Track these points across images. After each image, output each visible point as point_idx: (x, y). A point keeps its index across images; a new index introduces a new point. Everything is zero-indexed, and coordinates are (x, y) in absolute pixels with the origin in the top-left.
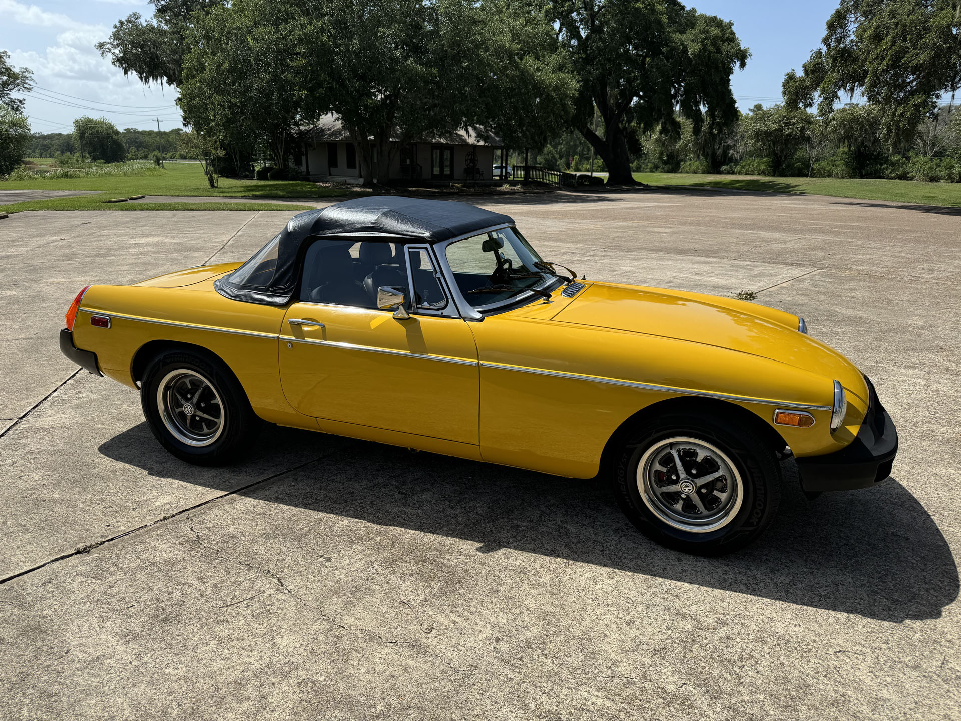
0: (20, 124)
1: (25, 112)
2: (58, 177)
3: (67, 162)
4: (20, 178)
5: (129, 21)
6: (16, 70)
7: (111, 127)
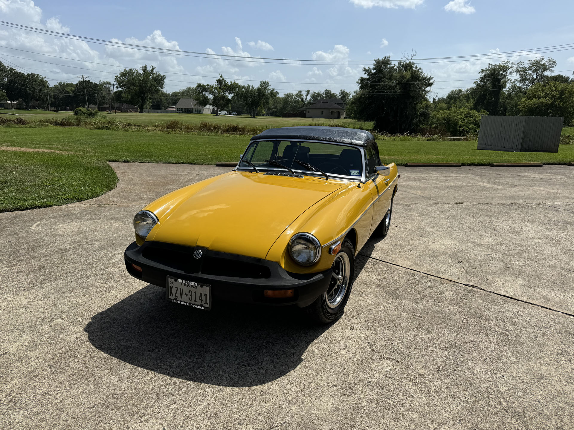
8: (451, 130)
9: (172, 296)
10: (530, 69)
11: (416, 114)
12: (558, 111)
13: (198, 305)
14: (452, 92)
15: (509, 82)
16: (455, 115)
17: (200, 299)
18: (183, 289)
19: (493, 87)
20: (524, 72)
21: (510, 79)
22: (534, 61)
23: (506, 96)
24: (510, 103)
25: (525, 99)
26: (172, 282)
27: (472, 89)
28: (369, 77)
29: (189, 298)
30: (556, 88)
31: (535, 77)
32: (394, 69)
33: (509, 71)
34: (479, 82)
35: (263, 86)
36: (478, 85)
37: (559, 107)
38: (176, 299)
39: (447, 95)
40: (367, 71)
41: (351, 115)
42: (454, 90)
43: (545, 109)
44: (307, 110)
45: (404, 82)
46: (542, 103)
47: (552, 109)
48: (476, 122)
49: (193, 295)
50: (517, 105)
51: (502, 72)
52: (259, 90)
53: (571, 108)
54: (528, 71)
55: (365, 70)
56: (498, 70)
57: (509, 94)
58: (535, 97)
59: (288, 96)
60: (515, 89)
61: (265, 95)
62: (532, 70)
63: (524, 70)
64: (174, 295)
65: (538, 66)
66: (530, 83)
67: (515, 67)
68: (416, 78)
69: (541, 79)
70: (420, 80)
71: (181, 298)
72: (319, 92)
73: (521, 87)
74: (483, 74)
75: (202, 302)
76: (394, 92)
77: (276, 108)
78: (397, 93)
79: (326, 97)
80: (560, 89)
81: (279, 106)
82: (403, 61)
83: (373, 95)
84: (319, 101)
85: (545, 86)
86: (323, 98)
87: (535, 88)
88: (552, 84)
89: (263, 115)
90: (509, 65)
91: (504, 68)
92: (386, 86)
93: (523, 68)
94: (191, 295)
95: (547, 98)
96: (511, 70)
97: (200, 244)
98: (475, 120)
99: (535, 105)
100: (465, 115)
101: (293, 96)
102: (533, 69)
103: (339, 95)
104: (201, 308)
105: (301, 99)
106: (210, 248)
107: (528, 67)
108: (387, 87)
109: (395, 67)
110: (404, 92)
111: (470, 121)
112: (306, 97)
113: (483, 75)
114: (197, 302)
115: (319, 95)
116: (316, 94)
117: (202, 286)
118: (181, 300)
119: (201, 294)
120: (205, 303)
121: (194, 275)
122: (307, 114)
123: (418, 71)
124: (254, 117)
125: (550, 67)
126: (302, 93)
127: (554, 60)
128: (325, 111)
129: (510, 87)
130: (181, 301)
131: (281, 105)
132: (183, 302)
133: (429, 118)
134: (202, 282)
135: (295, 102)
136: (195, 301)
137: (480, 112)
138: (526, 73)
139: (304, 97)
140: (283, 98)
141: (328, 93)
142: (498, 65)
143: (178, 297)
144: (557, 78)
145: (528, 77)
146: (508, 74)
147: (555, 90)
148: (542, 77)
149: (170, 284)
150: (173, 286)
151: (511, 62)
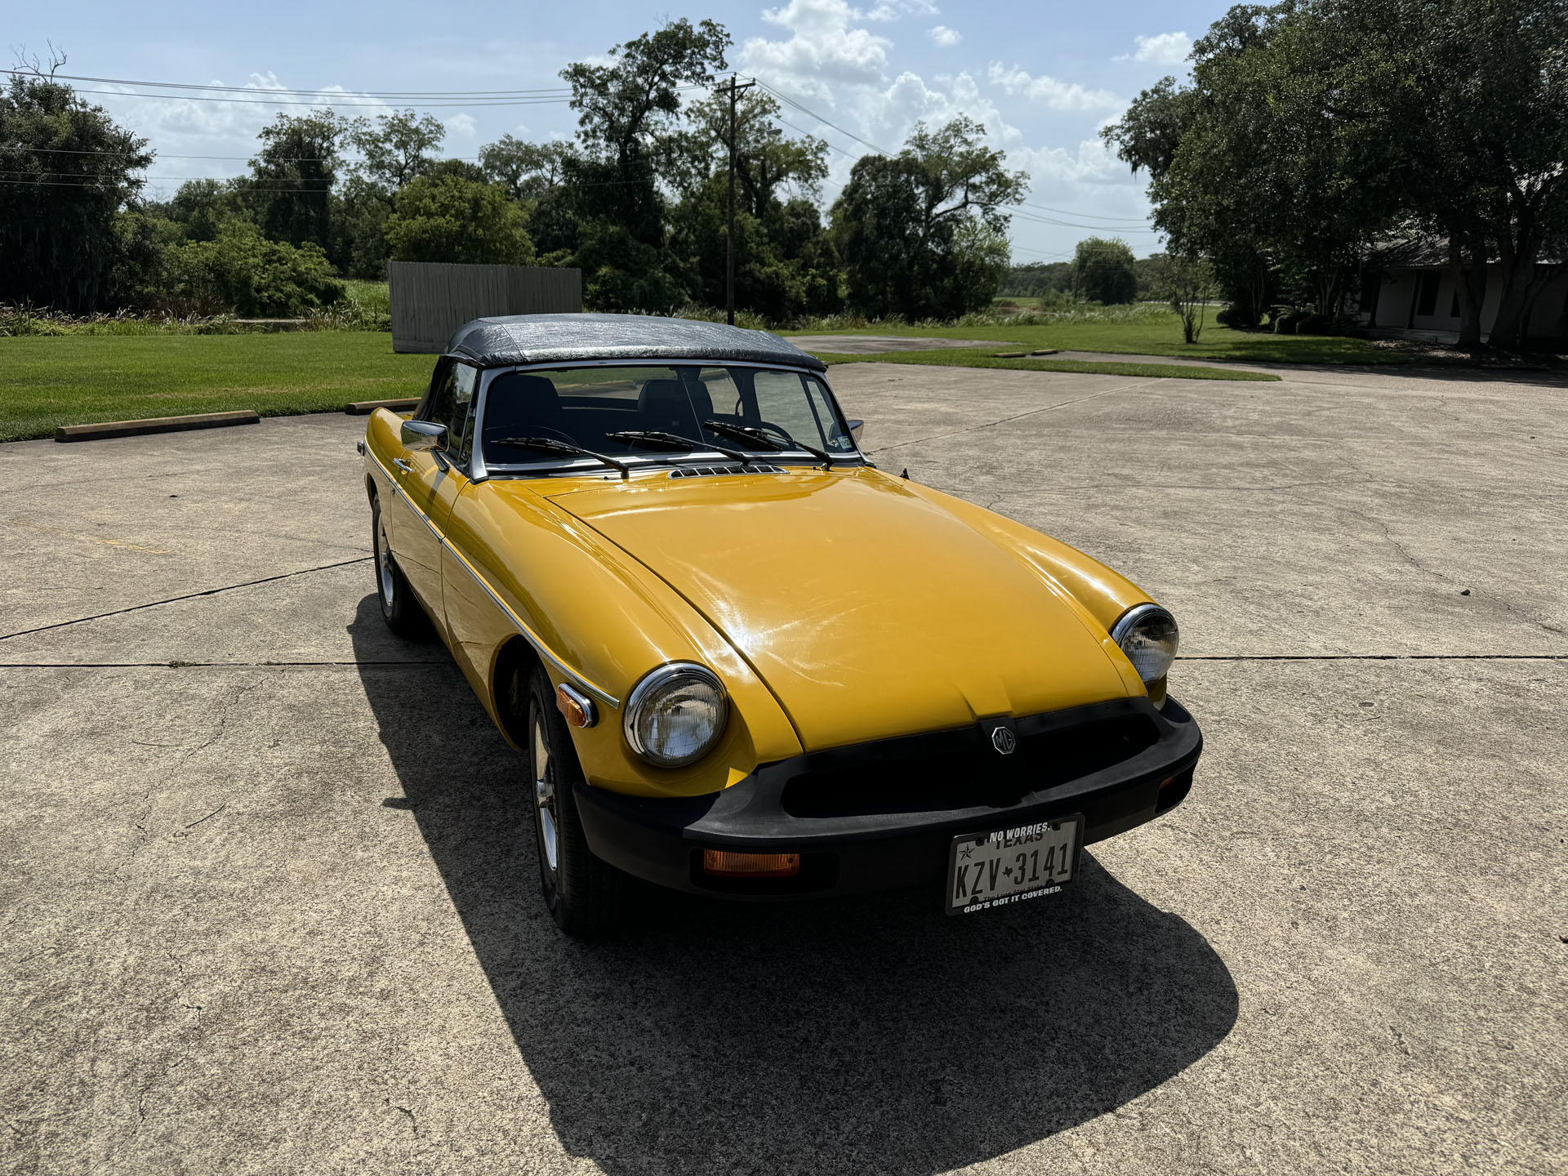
0: (999, 251)
1: (1008, 233)
2: (1019, 324)
3: (1054, 304)
4: (970, 324)
5: (1155, 91)
6: (1010, 176)
7: (1125, 252)
8: (235, 299)
9: (965, 895)
10: (387, 138)
12: (477, 251)
13: (1042, 888)
15: (344, 169)
16: (236, 255)
17: (1046, 869)
19: (307, 182)
20: (377, 146)
21: (344, 161)
22: (393, 119)
23: (343, 207)
24: (356, 226)
25: (395, 216)
26: (967, 853)
27: (242, 182)
29: (1017, 878)
30: (460, 191)
31: (402, 160)
33: (337, 140)
34: (263, 164)
36: (260, 172)
37: (476, 240)
38: (974, 901)
39: (175, 194)
42: (194, 182)
43: (447, 245)
45: (54, 148)
46: (437, 227)
47: (462, 246)
48: (298, 276)
49: (1030, 861)
51: (320, 141)
53: (501, 243)
54: (383, 142)
57: (350, 202)
58: (417, 211)
60: (362, 189)
62: (391, 141)
63: (375, 140)
64: (969, 890)
65: (405, 133)
66: (394, 176)
67: (351, 130)
69: (419, 167)
70: (109, 146)
71: (994, 887)
73: (373, 185)
74: (269, 142)
75: (1051, 874)
76: (24, 179)
78: (38, 183)
80: (469, 196)
82: (28, 78)
85: (436, 186)
87: (412, 190)
88: (449, 181)
90: (335, 123)
91: (324, 131)
93: (370, 135)
94: (1022, 868)
95: (447, 217)
96: (341, 136)
98: (294, 270)
99: (425, 232)
100: (265, 255)
102: (394, 141)
104: (1051, 890)
107: (382, 134)
109: (5, 95)
111: (282, 272)
113: (271, 142)
114: (1038, 879)
117: (1057, 827)
118: (993, 894)
119: (1052, 850)
120: (1060, 873)
121: (1024, 803)
125: (433, 139)
127: (439, 122)
129: (348, 184)
130: (991, 900)
132: (998, 899)
136: (1035, 878)
137: (302, 249)
138: (381, 148)
142: (306, 122)
143: (981, 891)
144: (455, 167)
145: (387, 159)
146: (336, 149)
147: (460, 198)
148: (419, 163)
149: (960, 862)
150: (971, 862)
151: (337, 116)
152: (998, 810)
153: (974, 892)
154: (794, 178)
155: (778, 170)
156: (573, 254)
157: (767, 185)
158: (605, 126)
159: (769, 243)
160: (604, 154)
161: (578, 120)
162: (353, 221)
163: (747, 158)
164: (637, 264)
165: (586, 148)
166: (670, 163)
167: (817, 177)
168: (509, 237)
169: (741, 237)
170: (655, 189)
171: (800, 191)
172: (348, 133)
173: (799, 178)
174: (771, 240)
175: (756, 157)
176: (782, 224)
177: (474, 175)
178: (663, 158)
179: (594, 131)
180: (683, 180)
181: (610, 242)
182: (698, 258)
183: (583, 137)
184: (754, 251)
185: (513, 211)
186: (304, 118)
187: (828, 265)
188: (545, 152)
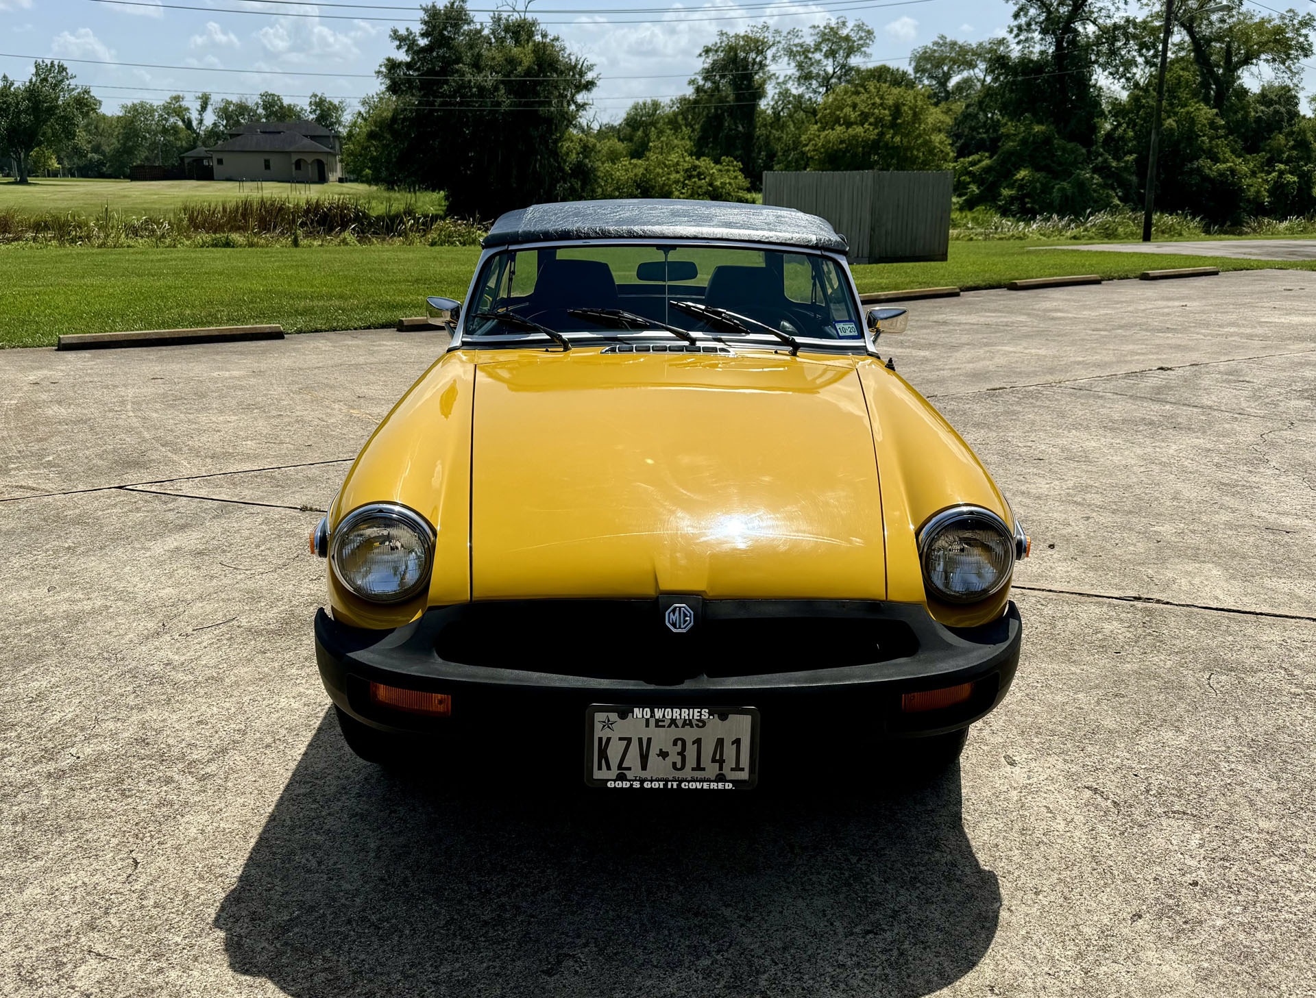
9: (609, 768)
10: (818, 48)
11: (561, 169)
12: (893, 158)
13: (709, 781)
14: (635, 108)
15: (773, 82)
16: (661, 171)
17: (714, 760)
18: (649, 740)
19: (738, 98)
20: (806, 57)
21: (774, 74)
22: (825, 28)
23: (769, 120)
24: (779, 139)
25: (816, 127)
26: (608, 724)
27: (683, 100)
28: (413, 59)
29: (674, 764)
30: (882, 98)
31: (830, 70)
32: (482, 36)
33: (769, 53)
34: (701, 82)
35: (45, 80)
36: (699, 90)
37: (893, 148)
38: (621, 777)
39: (624, 116)
40: (405, 41)
41: (362, 170)
42: (641, 103)
43: (863, 154)
44: (215, 157)
45: (518, 76)
46: (855, 137)
47: (878, 154)
48: (714, 190)
49: (691, 751)
50: (797, 144)
51: (754, 56)
52: (32, 93)
53: (918, 150)
54: (813, 53)
55: (395, 35)
56: (743, 48)
57: (776, 114)
58: (837, 121)
59: (137, 113)
60: (789, 102)
61: (57, 107)
62: (821, 51)
63: (806, 51)
64: (614, 763)
65: (836, 42)
66: (821, 86)
67: (783, 42)
68: (550, 65)
69: (845, 75)
70: (562, 72)
71: (644, 767)
72: (244, 100)
73: (801, 96)
74: (708, 60)
75: (721, 769)
76: (492, 106)
77: (96, 149)
78: (503, 108)
79: (267, 117)
80: (891, 102)
81: (111, 145)
82: (504, 15)
83: (431, 111)
84: (250, 129)
85: (857, 93)
86: (258, 121)
87: (835, 99)
88: (872, 89)
89: (55, 174)
90: (769, 36)
91: (758, 46)
92: (471, 88)
93: (802, 46)
94: (682, 754)
95: (866, 126)
96: (774, 49)
97: (667, 584)
98: (711, 184)
99: (842, 142)
100: (686, 171)
101: (154, 110)
102: (824, 50)
103: (309, 109)
104: (721, 786)
105: (183, 121)
106: (711, 594)
107: (812, 44)
108: (471, 90)
109: (486, 32)
110: (520, 105)
111: (700, 187)
112: (200, 114)
113: (710, 61)
114: (704, 769)
115: (242, 109)
116: (231, 108)
117: (723, 717)
118: (644, 775)
119: (720, 742)
120: (732, 769)
121: (688, 685)
122: (217, 169)
123: (553, 46)
124: (23, 182)
125: (862, 46)
126: (184, 104)
127: (870, 28)
128: (275, 161)
129: (776, 97)
130: (642, 781)
131: (114, 141)
132: (652, 781)
133: (596, 181)
134: (723, 704)
135: (165, 131)
136: (699, 768)
137: (721, 164)
138: (810, 59)
139: (194, 116)
140: (119, 118)
141: (272, 105)
142: (743, 37)
143: (629, 769)
144: (881, 74)
145: (814, 70)
146: (768, 62)
147: (881, 104)
148: (847, 71)
149: (599, 732)
150: (615, 736)
151: (771, 30)
152: (652, 687)
153: (620, 767)
154: (1267, 61)
155: (1247, 53)
156: (991, 157)
157: (1231, 68)
158: (1042, 18)
159: (1226, 137)
160: (1037, 48)
161: (1012, 14)
162: (777, 134)
163: (1208, 41)
164: (1060, 164)
165: (1018, 43)
166: (1113, 52)
167: (1297, 58)
168: (927, 143)
169: (1191, 130)
170: (1093, 82)
171: (1273, 75)
172: (781, 46)
173: (1274, 60)
174: (1231, 132)
175: (1219, 39)
176: (1247, 113)
177: (898, 79)
178: (1105, 48)
179: (1029, 24)
180: (1127, 70)
181: (1033, 142)
182: (1135, 156)
183: (1015, 31)
184: (1207, 146)
185: (935, 115)
186: (742, 34)
187: (1301, 159)
188: (979, 51)
